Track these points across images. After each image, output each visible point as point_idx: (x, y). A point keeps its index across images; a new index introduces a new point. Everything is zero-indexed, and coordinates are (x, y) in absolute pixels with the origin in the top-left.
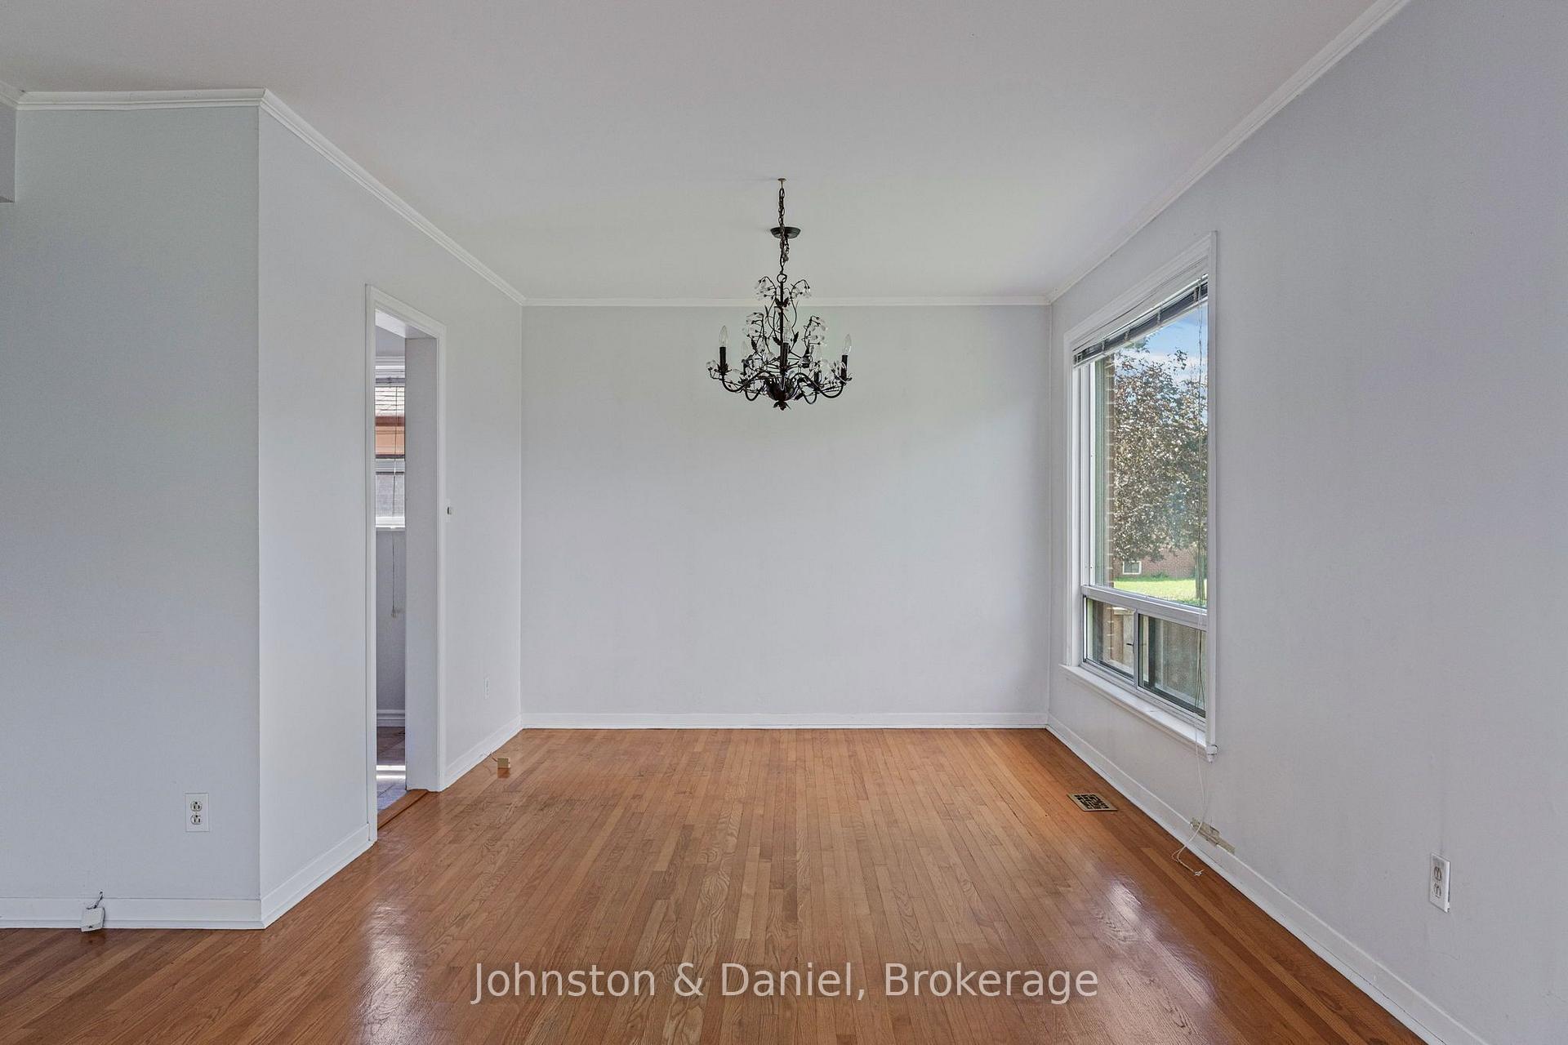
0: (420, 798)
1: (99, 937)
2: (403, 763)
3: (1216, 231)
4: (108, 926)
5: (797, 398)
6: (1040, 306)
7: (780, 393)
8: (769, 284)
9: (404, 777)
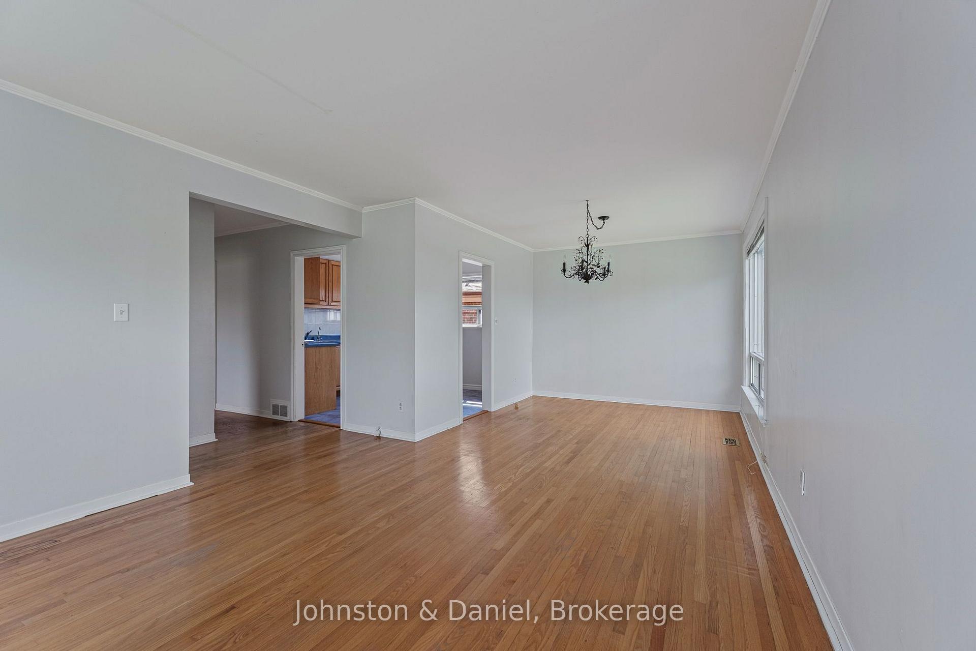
0: (485, 413)
1: (379, 438)
2: (481, 402)
3: (767, 197)
4: (381, 436)
5: (596, 279)
6: (737, 234)
7: (587, 278)
8: (581, 239)
9: (481, 406)
